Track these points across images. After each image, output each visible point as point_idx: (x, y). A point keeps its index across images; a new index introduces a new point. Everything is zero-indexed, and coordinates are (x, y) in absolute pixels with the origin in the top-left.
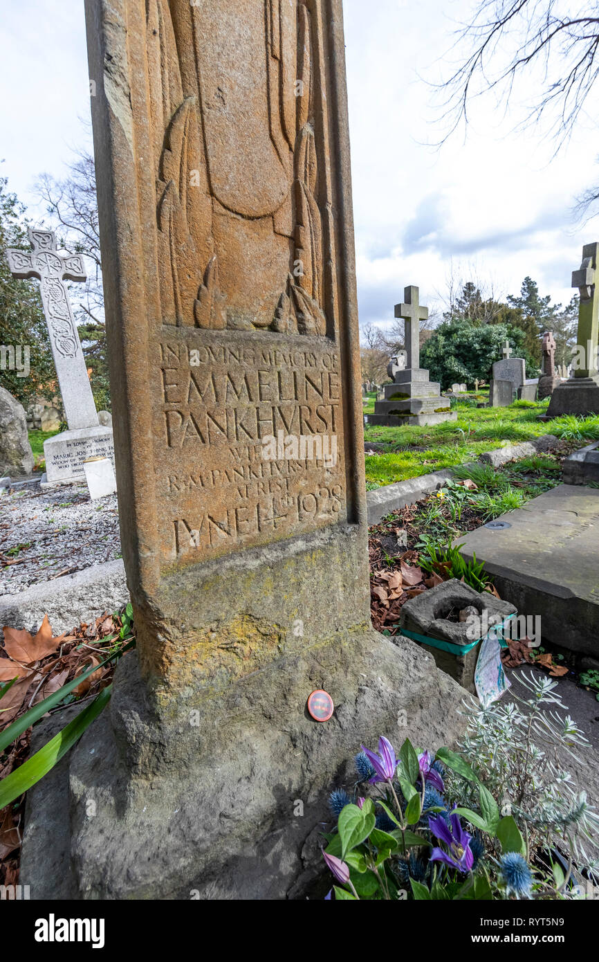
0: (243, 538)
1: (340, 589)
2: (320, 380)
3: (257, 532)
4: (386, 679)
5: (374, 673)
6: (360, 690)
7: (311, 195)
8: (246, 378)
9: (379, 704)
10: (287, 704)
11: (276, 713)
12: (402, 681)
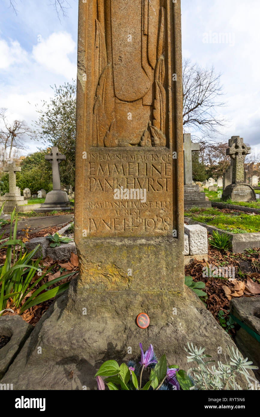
0: (116, 231)
1: (164, 269)
2: (160, 167)
3: (123, 230)
4: (184, 325)
5: (179, 320)
6: (167, 324)
7: (161, 86)
8: (122, 166)
9: (174, 335)
10: (127, 311)
11: (121, 313)
12: (193, 331)
